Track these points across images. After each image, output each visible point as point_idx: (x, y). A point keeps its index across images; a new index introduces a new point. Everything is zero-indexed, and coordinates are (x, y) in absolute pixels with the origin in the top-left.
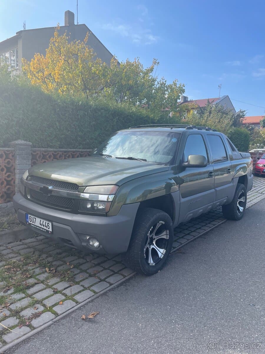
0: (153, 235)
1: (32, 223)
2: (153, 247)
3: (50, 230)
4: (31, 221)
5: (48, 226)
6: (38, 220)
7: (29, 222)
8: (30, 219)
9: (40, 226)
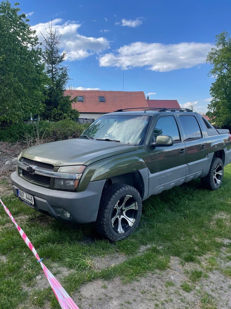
0: (122, 207)
1: (22, 197)
2: (123, 217)
3: (33, 203)
4: (20, 195)
5: (32, 199)
6: (25, 194)
7: (20, 196)
8: (20, 193)
9: (26, 199)
